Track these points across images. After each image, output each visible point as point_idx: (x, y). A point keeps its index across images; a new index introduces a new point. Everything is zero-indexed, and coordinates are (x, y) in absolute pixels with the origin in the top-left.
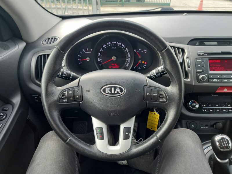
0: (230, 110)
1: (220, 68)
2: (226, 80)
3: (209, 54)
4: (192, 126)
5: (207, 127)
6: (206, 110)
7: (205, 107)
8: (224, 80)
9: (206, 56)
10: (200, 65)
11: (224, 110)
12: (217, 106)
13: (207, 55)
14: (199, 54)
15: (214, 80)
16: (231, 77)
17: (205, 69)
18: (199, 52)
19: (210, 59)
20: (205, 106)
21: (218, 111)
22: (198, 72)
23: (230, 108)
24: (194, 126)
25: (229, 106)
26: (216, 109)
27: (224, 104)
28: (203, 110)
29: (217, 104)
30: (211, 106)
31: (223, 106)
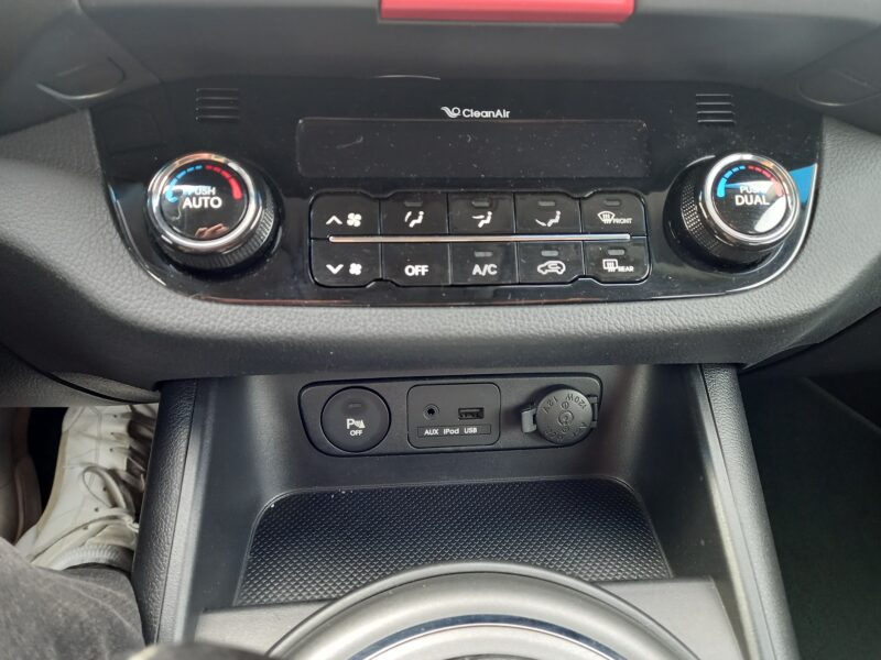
0: (610, 266)
4: (350, 422)
5: (474, 430)
6: (356, 269)
7: (353, 232)
11: (554, 267)
12: (485, 220)
20: (354, 220)
21: (489, 269)
23: (618, 245)
24: (361, 424)
25: (607, 218)
26: (466, 255)
27: (552, 204)
28: (329, 267)
29: (486, 204)
30: (419, 220)
31: (546, 222)
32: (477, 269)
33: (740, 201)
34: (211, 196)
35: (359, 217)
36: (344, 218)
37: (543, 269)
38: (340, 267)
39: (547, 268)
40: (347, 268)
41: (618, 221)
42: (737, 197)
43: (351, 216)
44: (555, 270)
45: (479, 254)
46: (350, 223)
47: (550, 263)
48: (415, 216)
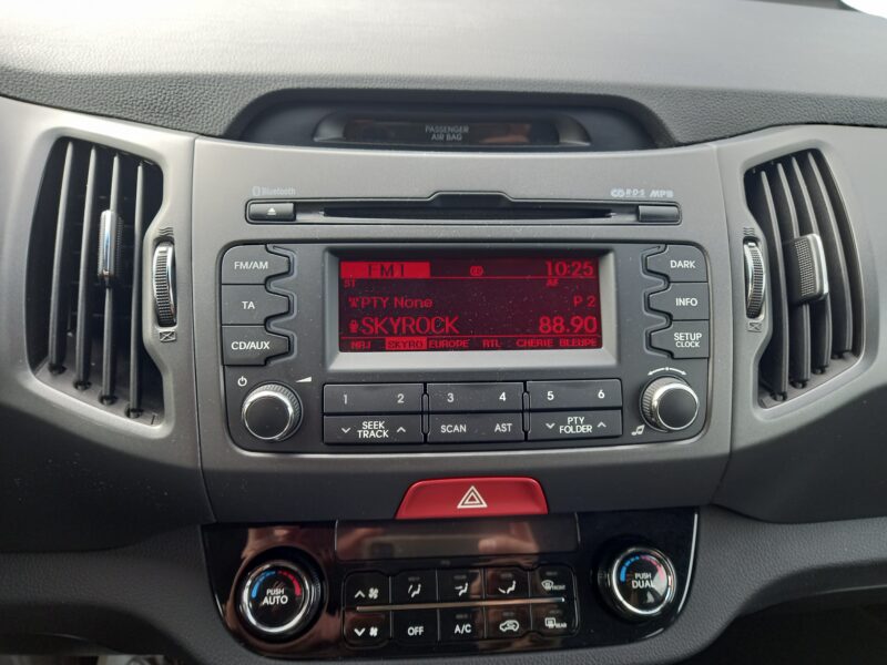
0: (550, 623)
1: (430, 324)
2: (463, 428)
3: (335, 208)
6: (374, 632)
7: (373, 602)
8: (444, 429)
9: (316, 225)
10: (251, 305)
11: (511, 625)
12: (463, 590)
13: (320, 217)
14: (255, 208)
15: (367, 425)
16: (503, 397)
17: (296, 338)
18: (257, 193)
19: (346, 255)
20: (374, 593)
22: (232, 365)
23: (556, 606)
25: (548, 585)
26: (450, 618)
27: (510, 575)
28: (356, 631)
29: (464, 577)
30: (418, 592)
31: (506, 590)
32: (457, 629)
33: (636, 585)
34: (281, 595)
35: (376, 591)
36: (367, 593)
37: (504, 627)
38: (363, 630)
39: (506, 626)
40: (368, 631)
41: (556, 588)
42: (633, 582)
43: (371, 590)
44: (512, 628)
45: (459, 617)
46: (371, 596)
47: (509, 622)
48: (415, 589)
